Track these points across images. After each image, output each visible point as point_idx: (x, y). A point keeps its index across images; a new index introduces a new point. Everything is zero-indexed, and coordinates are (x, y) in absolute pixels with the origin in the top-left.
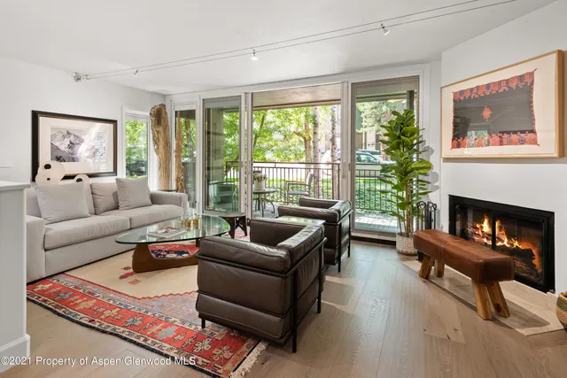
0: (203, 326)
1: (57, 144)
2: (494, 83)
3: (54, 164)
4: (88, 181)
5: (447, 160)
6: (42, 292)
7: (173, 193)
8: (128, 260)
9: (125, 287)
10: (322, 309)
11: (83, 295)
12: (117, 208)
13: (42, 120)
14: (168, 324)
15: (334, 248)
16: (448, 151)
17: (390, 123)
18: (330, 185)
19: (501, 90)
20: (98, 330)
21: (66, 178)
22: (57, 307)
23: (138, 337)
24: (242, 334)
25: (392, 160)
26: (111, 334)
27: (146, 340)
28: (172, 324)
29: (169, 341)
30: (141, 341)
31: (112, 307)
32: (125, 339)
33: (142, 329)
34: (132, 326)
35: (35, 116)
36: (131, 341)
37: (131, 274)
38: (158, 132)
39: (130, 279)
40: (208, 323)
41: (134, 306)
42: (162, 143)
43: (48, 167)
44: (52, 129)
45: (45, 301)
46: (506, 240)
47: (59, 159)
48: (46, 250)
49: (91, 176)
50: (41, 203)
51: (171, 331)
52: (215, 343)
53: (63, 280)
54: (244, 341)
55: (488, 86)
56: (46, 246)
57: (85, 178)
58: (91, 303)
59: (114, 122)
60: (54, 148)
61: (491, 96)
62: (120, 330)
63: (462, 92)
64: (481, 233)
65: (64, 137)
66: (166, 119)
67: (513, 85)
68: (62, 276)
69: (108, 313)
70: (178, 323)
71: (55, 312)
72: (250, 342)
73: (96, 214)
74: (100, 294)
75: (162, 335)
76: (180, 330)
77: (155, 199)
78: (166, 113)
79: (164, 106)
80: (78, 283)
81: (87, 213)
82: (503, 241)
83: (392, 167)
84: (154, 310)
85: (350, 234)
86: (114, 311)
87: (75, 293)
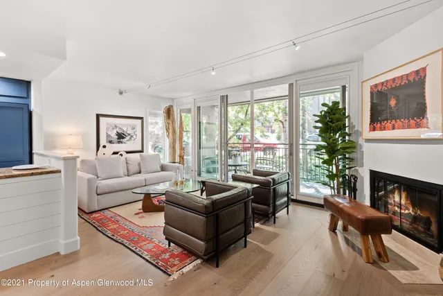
0: (169, 245)
1: (109, 133)
2: (398, 77)
3: (108, 145)
4: (125, 155)
5: (368, 141)
6: (94, 218)
7: (176, 164)
8: (140, 205)
9: (136, 220)
10: (248, 246)
11: (113, 222)
12: (140, 172)
13: (102, 119)
14: (151, 241)
15: (269, 205)
16: (367, 133)
17: (321, 112)
18: (284, 160)
19: (403, 83)
20: (114, 240)
21: (115, 153)
22: (99, 226)
23: (133, 247)
24: (189, 253)
25: (323, 141)
26: (120, 243)
27: (136, 249)
28: (153, 242)
29: (147, 251)
30: (133, 249)
31: (126, 229)
32: (126, 247)
33: (136, 243)
34: (132, 241)
35: (98, 116)
36: (129, 248)
37: (141, 213)
38: (168, 123)
39: (141, 215)
40: (172, 244)
41: (136, 230)
42: (171, 131)
43: (104, 147)
44: (107, 124)
45: (94, 223)
46: (411, 209)
47: (111, 142)
48: (98, 195)
49: (127, 152)
50: (98, 168)
51: (150, 246)
52: (173, 256)
53: (107, 213)
54: (189, 257)
55: (394, 80)
56: (98, 192)
57: (124, 154)
58: (115, 226)
59: (141, 118)
60: (108, 136)
61: (396, 88)
62: (125, 242)
63: (376, 86)
64: (393, 203)
65: (113, 129)
66: (173, 115)
67: (411, 79)
68: (106, 210)
69: (122, 233)
70: (157, 242)
71: (97, 229)
72: (193, 258)
73: (128, 176)
74: (122, 222)
75: (145, 247)
76: (157, 246)
77: (163, 168)
78: (173, 111)
79: (172, 106)
80: (112, 215)
81: (122, 175)
82: (409, 210)
83: (323, 147)
84: (146, 233)
85: (288, 197)
86: (126, 232)
87: (110, 220)
